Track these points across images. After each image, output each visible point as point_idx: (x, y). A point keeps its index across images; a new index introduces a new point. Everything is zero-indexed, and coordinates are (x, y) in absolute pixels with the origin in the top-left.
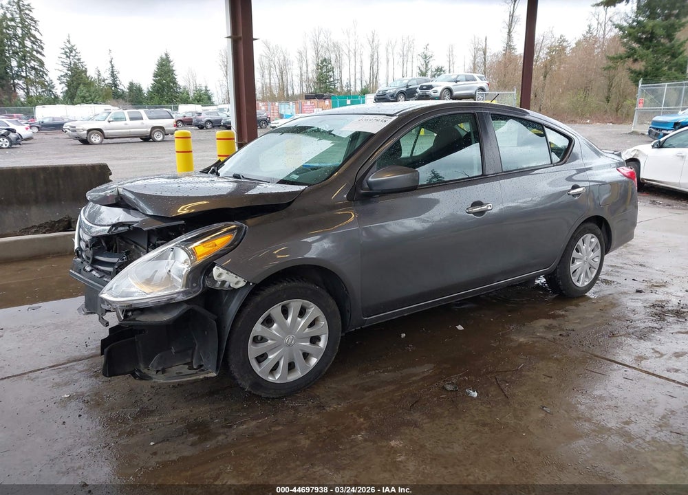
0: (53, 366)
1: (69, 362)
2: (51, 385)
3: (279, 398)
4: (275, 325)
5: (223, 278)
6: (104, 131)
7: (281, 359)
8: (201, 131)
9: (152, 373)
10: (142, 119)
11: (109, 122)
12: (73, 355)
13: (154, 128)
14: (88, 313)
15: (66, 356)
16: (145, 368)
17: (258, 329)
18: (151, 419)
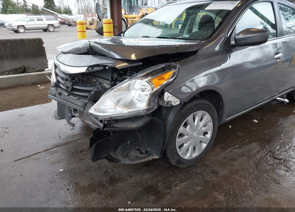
0: (46, 150)
1: (54, 147)
2: (49, 163)
3: (189, 167)
4: (188, 126)
5: (169, 99)
6: (25, 26)
7: (190, 146)
8: (69, 27)
9: (120, 157)
10: (43, 20)
11: (27, 22)
12: (54, 143)
13: (49, 25)
14: (59, 119)
15: (50, 144)
16: (114, 154)
17: (181, 129)
18: (120, 185)
